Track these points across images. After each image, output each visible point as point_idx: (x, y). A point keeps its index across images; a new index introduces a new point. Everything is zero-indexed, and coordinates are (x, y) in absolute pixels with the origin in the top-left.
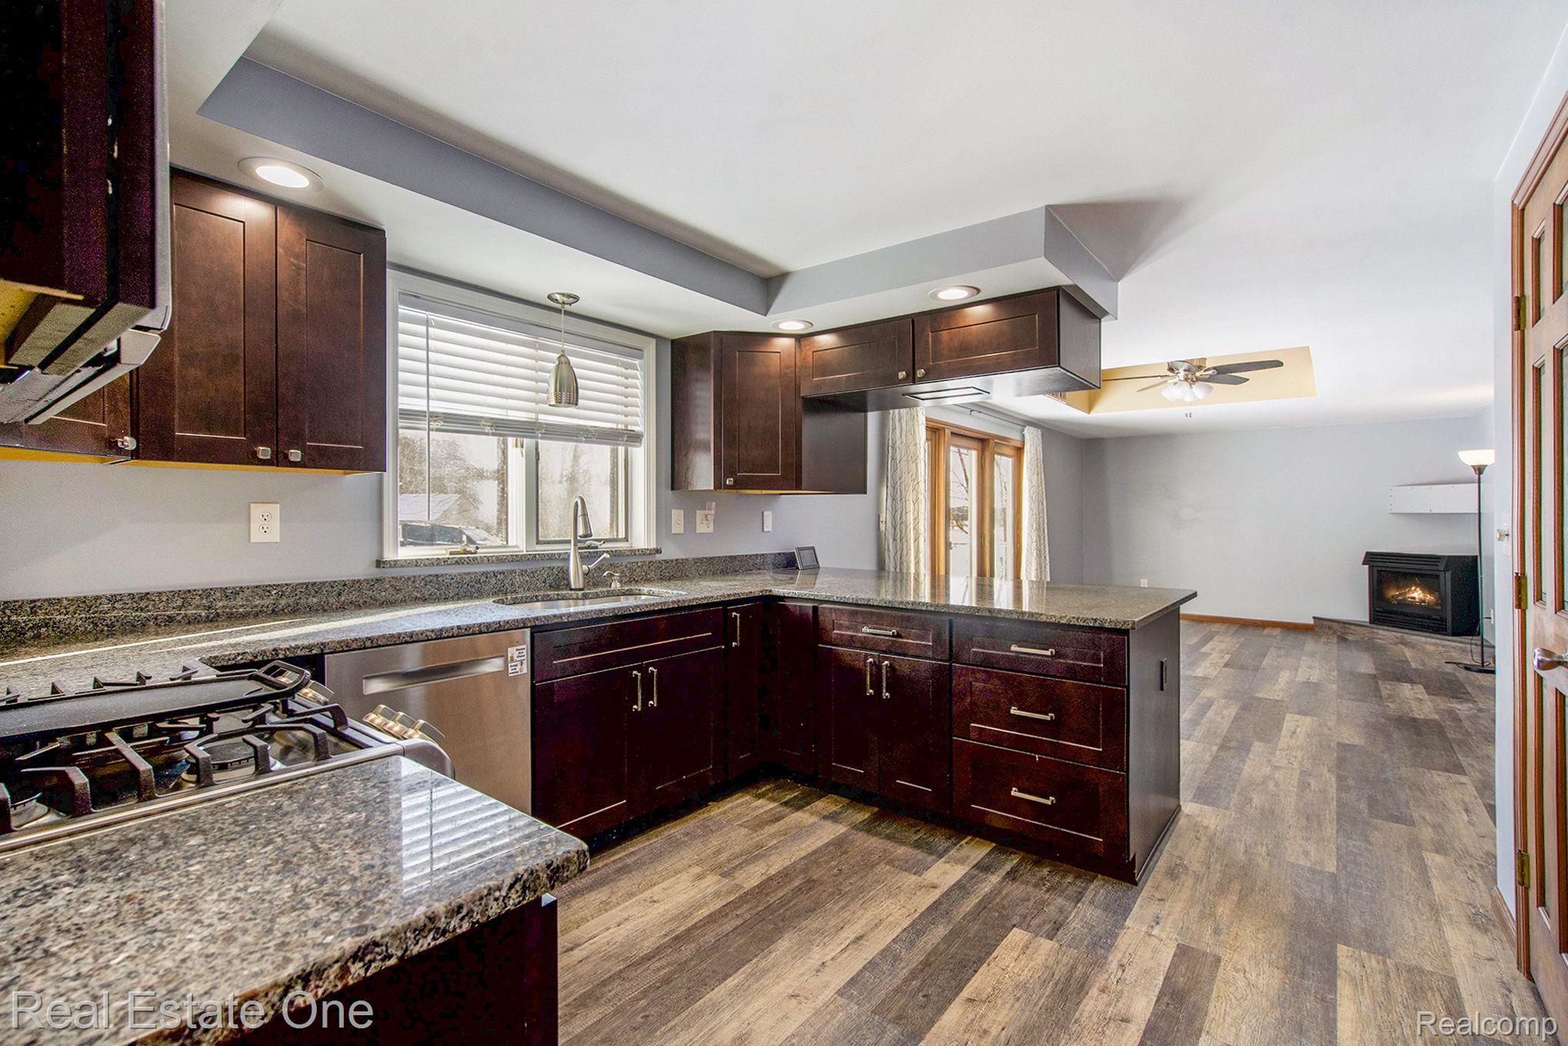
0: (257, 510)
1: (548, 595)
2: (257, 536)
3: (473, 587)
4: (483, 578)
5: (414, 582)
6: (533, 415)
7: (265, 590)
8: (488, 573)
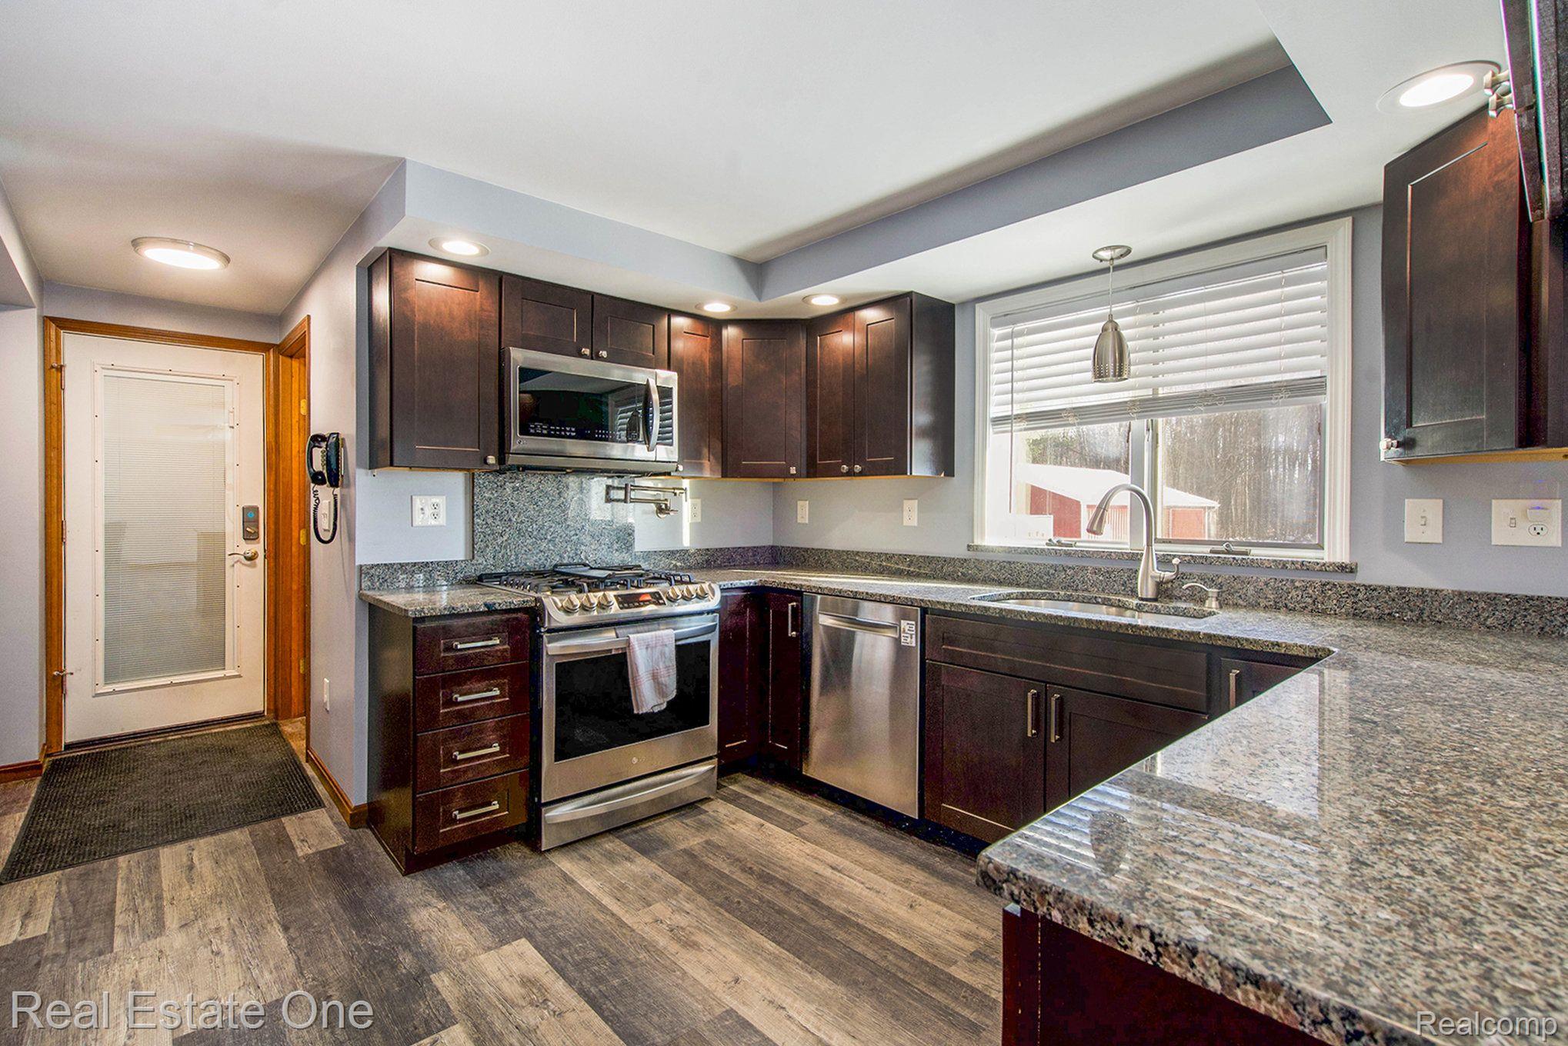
0: (907, 504)
1: (1110, 600)
2: (906, 522)
3: (1041, 578)
4: (1052, 571)
5: (991, 565)
6: (1150, 392)
7: (903, 557)
8: (1056, 566)
